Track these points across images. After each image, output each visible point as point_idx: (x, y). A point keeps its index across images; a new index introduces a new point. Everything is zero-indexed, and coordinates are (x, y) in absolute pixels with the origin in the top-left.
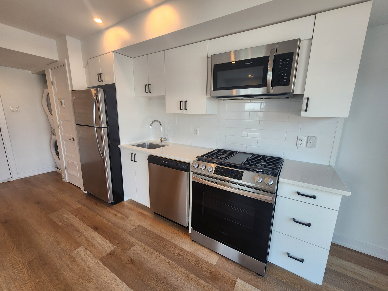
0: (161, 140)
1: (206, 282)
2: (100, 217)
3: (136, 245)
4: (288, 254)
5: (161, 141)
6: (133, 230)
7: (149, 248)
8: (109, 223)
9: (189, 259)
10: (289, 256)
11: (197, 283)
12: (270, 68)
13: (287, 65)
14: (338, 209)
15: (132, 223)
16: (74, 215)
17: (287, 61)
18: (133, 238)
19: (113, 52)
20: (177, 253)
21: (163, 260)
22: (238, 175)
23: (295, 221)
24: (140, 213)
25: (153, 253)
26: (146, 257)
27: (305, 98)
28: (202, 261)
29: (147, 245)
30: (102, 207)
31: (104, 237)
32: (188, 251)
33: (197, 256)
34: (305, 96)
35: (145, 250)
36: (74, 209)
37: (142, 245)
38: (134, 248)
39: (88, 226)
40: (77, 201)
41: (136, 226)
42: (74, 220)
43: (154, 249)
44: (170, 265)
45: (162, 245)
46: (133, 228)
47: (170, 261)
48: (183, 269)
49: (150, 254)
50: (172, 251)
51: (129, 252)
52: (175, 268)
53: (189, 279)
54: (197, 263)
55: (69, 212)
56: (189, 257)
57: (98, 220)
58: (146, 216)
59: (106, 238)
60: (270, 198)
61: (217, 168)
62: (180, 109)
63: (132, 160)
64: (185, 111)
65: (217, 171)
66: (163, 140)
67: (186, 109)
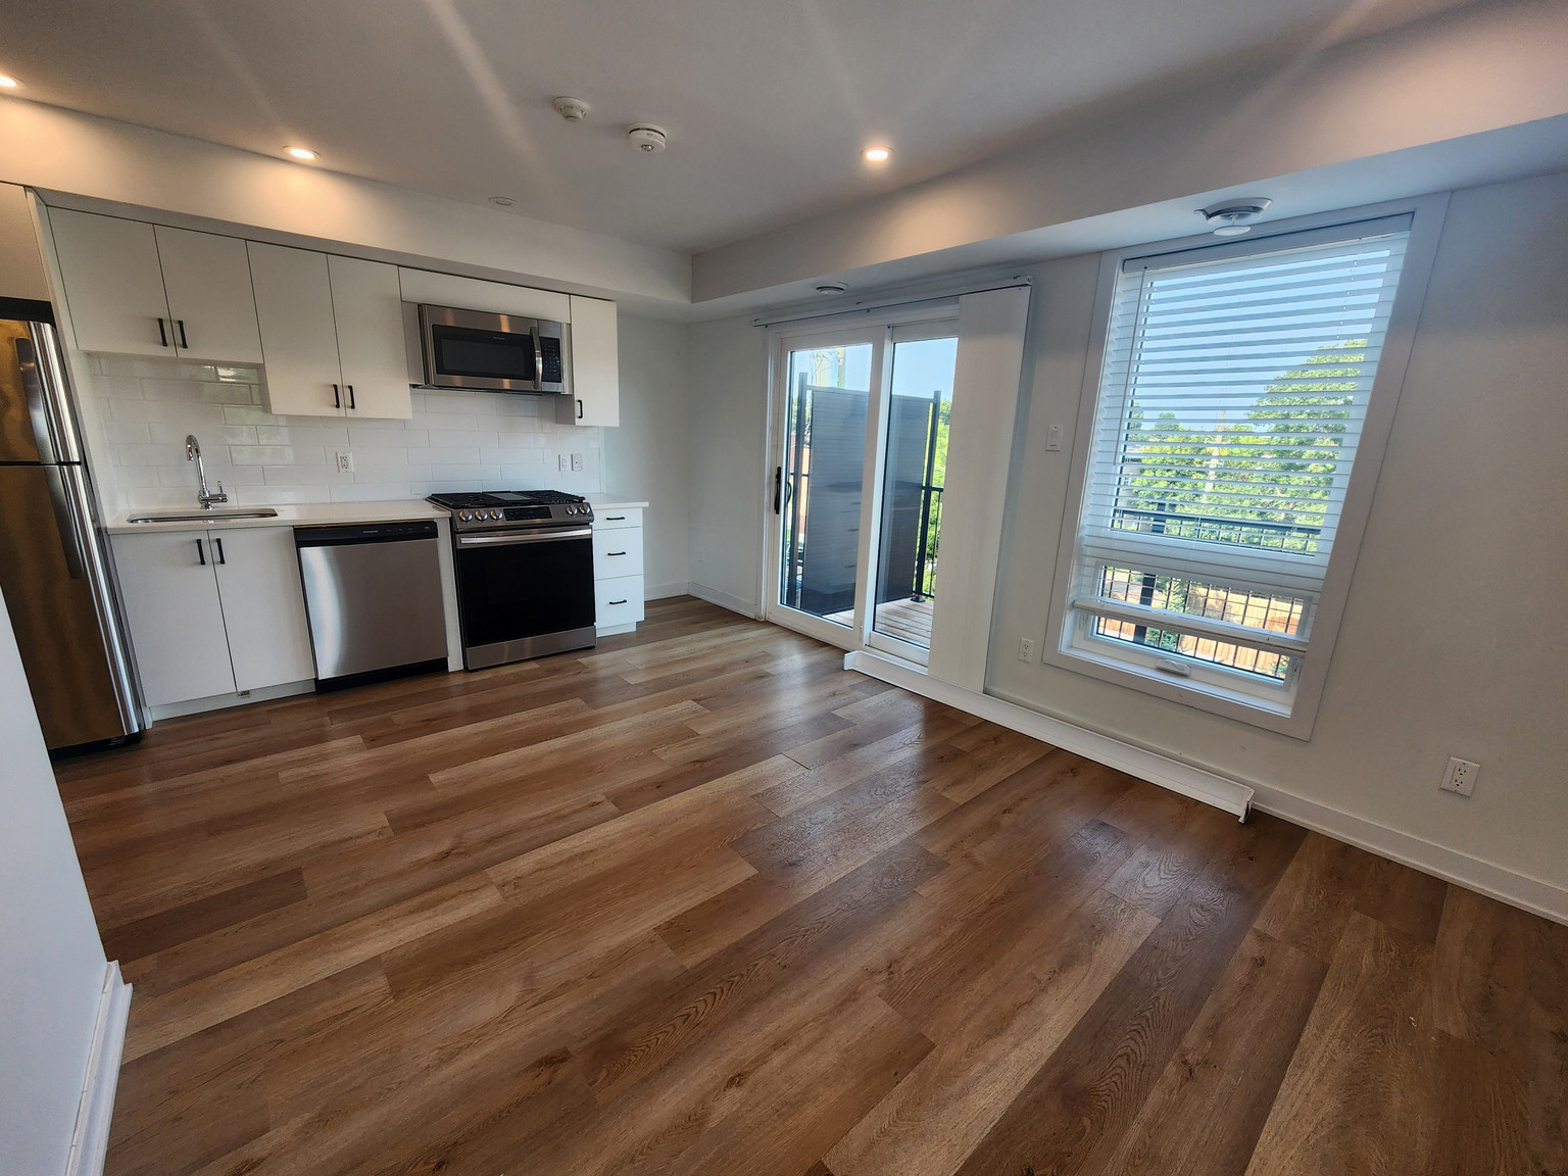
0: (206, 502)
5: (207, 506)
9: (502, 680)
10: (611, 603)
12: (538, 352)
13: (554, 354)
14: (641, 524)
17: (554, 348)
19: (27, 187)
23: (606, 553)
27: (577, 401)
32: (488, 678)
34: (576, 398)
54: (518, 676)
60: (588, 532)
61: (506, 513)
62: (332, 406)
63: (203, 563)
64: (350, 411)
65: (509, 515)
66: (215, 499)
67: (353, 407)
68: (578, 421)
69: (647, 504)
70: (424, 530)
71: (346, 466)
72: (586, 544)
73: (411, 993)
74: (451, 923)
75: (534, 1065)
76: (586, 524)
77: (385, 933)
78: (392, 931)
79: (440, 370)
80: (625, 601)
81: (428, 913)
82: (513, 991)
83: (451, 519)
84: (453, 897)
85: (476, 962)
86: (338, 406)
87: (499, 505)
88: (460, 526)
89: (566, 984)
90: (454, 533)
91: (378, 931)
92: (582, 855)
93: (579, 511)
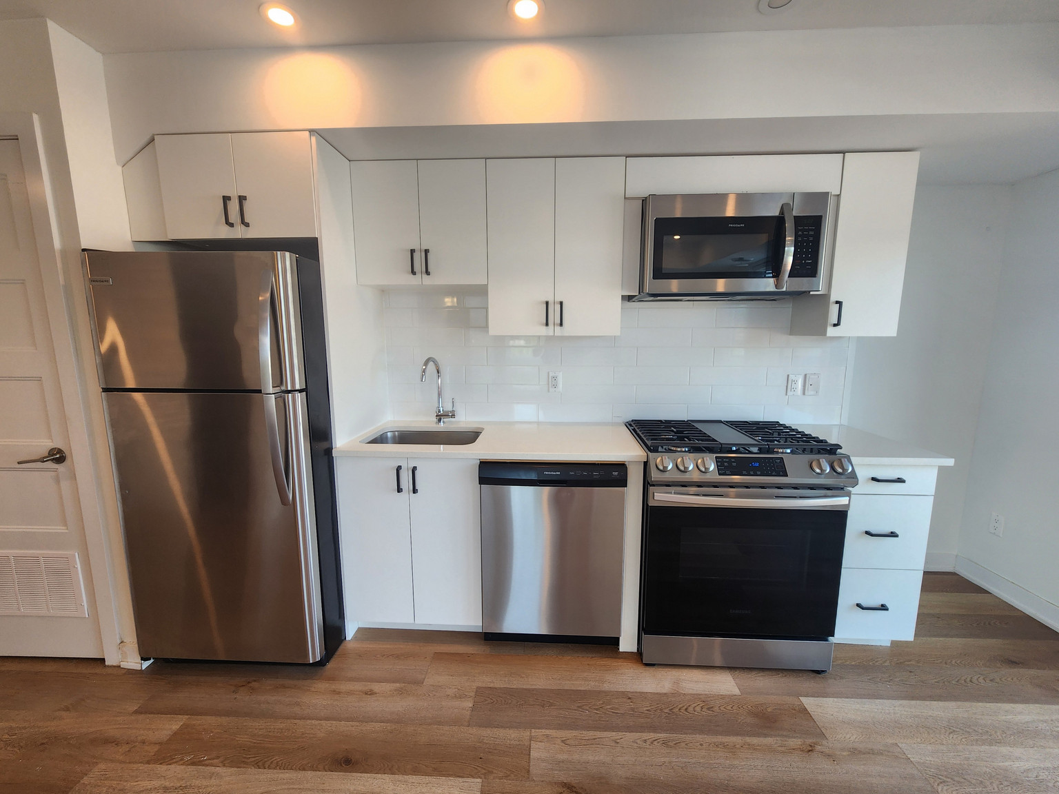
0: (440, 417)
1: (765, 737)
2: (317, 722)
3: (533, 745)
4: (858, 605)
5: (440, 420)
6: (473, 709)
7: (575, 733)
8: (378, 726)
9: (684, 708)
10: (863, 608)
11: (753, 748)
12: (790, 239)
13: (811, 239)
14: (932, 491)
15: (450, 692)
16: (193, 764)
17: (811, 230)
18: (501, 730)
19: (312, 131)
20: (648, 710)
21: (638, 741)
22: (773, 466)
23: (867, 533)
24: (438, 657)
25: (594, 739)
26: (591, 758)
27: (833, 303)
28: (712, 699)
29: (560, 727)
30: (284, 687)
31: (405, 773)
32: (665, 694)
33: (691, 694)
34: (833, 298)
35: (568, 742)
36: (160, 744)
37: (547, 736)
38: (534, 754)
39: (304, 770)
40: (136, 712)
41: (473, 694)
42: (213, 781)
43: (588, 728)
44: (665, 743)
45: (597, 710)
46: (471, 705)
47: (652, 735)
48: (699, 737)
49: (594, 746)
50: (633, 709)
51: (533, 770)
52: (683, 745)
53: (732, 750)
54: (708, 709)
55: (148, 763)
56: (681, 706)
57: (322, 735)
58: (468, 655)
59: (416, 771)
60: (843, 501)
61: (719, 462)
62: (542, 325)
63: (399, 490)
64: (558, 328)
65: (724, 467)
66: (446, 415)
67: (561, 324)
68: (831, 331)
69: (950, 462)
70: (612, 474)
71: (555, 386)
72: (838, 518)
76: (838, 490)
79: (659, 274)
80: (883, 608)
83: (646, 464)
86: (547, 324)
87: (710, 450)
88: (655, 475)
90: (647, 484)
93: (832, 468)
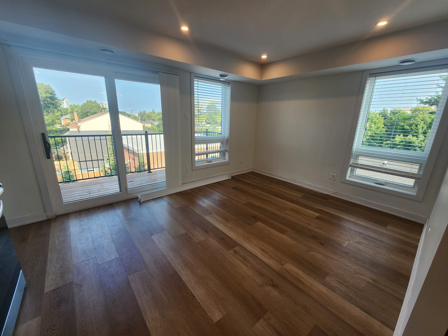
73: (326, 271)
74: (301, 272)
75: (323, 245)
77: (314, 286)
78: (312, 285)
81: (301, 279)
82: (312, 253)
84: (292, 275)
85: (310, 262)
89: (305, 245)
91: (314, 288)
92: (263, 250)
